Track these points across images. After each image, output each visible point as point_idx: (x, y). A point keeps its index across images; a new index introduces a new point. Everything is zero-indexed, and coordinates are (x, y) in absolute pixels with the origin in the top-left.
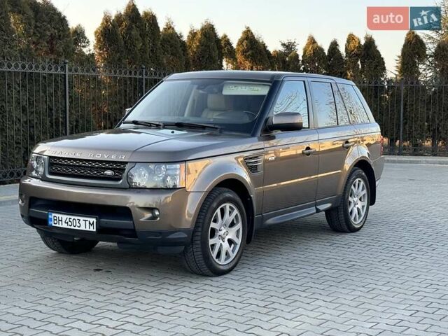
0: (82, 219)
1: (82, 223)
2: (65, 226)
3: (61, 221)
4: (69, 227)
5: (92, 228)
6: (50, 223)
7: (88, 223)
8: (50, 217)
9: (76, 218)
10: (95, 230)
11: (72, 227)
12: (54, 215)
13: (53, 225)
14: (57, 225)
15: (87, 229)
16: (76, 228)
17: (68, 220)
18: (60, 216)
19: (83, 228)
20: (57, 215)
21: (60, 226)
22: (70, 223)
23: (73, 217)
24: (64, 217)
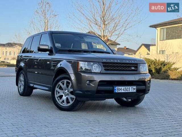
0: (130, 87)
1: (131, 89)
2: (123, 91)
3: (121, 89)
4: (125, 92)
5: (134, 90)
6: (115, 91)
7: (133, 89)
8: (115, 88)
9: (128, 87)
10: (136, 91)
11: (126, 91)
12: (117, 87)
13: (117, 92)
14: (119, 92)
15: (133, 91)
16: (128, 91)
17: (124, 89)
18: (120, 87)
19: (131, 91)
20: (119, 87)
21: (120, 92)
22: (125, 90)
23: (127, 87)
24: (123, 88)
